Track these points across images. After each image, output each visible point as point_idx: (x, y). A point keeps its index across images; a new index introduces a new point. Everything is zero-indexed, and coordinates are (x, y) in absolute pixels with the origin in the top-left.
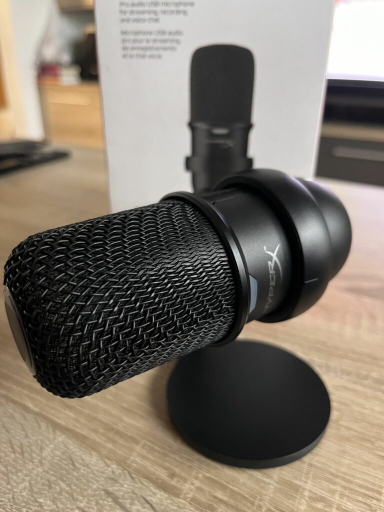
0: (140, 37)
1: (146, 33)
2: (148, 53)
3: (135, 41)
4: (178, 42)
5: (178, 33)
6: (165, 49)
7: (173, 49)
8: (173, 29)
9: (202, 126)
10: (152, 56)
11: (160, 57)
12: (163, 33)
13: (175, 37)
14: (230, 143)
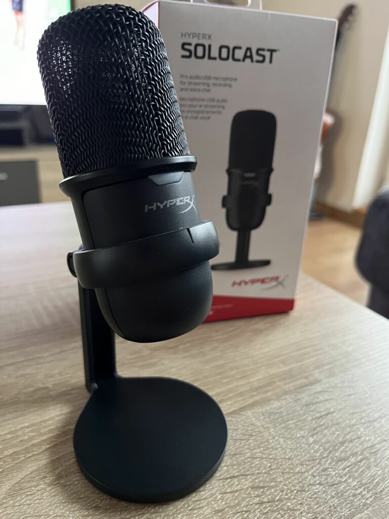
0: (195, 103)
1: (199, 100)
2: (200, 115)
3: (190, 106)
4: (223, 107)
5: (224, 101)
6: (214, 113)
7: (219, 112)
8: (221, 98)
9: (237, 171)
10: (203, 118)
11: (209, 118)
12: (213, 100)
13: (222, 104)
14: (256, 184)
